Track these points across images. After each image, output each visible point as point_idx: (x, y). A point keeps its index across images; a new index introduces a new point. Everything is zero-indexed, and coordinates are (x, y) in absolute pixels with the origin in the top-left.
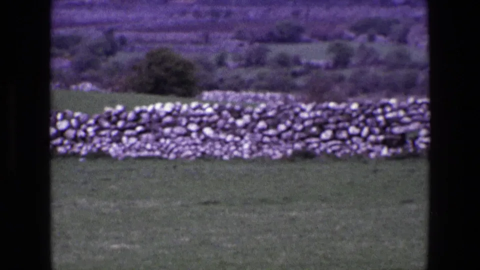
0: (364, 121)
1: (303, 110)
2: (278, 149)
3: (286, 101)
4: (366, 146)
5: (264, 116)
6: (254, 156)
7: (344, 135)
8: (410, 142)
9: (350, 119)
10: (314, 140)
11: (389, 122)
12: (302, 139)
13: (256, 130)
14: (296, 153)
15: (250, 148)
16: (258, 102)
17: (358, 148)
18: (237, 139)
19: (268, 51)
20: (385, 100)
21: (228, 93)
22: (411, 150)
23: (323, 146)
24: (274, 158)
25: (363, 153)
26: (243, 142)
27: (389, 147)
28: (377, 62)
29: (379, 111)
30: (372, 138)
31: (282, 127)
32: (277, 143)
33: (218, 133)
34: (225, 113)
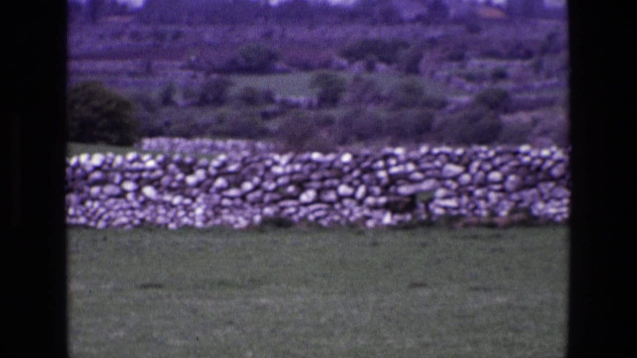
0: (359, 178)
1: (276, 163)
2: (242, 215)
3: (254, 151)
4: (361, 210)
5: (223, 170)
6: (210, 223)
7: (332, 196)
8: (422, 205)
9: (340, 175)
10: (290, 203)
11: (394, 180)
12: (274, 202)
13: (212, 190)
14: (266, 221)
15: (204, 214)
16: (215, 152)
17: (351, 213)
18: (187, 201)
19: (231, 84)
20: (388, 150)
21: (176, 140)
22: (424, 217)
23: (303, 211)
24: (236, 226)
25: (358, 220)
26: (195, 205)
27: (394, 212)
28: (378, 99)
29: (381, 164)
30: (370, 200)
31: (248, 186)
32: (240, 207)
33: (161, 193)
34: (172, 167)
